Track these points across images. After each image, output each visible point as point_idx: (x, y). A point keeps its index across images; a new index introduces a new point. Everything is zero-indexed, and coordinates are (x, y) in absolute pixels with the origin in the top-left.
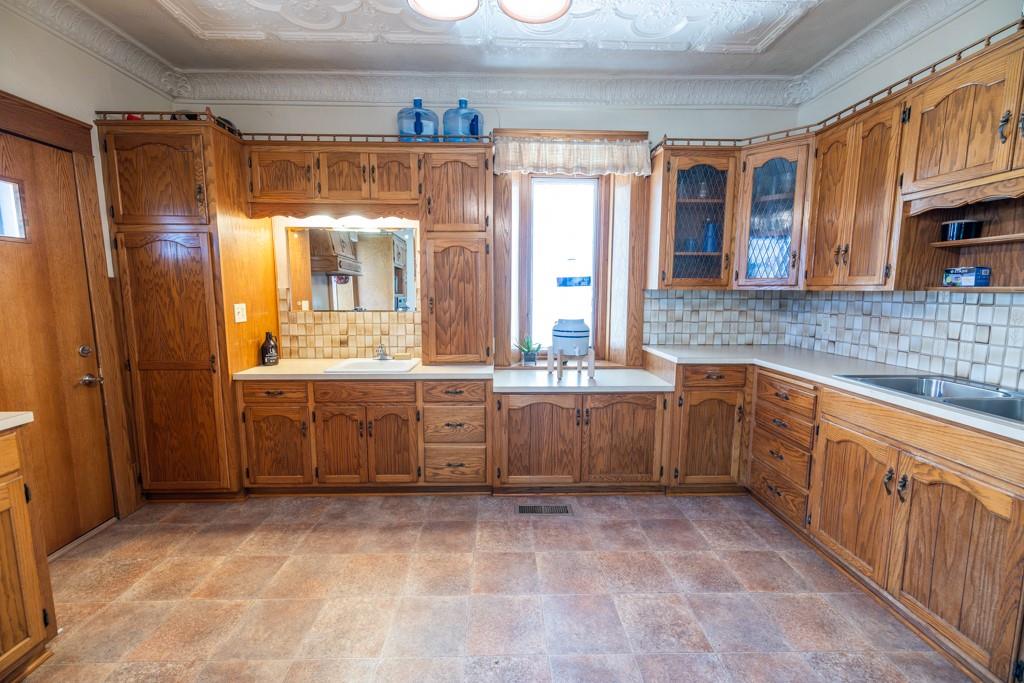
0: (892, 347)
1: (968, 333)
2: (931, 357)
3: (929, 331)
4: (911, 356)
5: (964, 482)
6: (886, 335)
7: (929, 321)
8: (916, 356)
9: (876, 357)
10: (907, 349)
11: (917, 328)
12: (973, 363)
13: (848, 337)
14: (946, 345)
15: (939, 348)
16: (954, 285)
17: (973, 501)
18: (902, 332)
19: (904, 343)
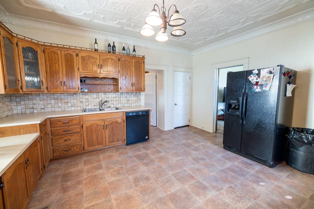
0: (66, 106)
1: (84, 100)
2: (77, 106)
3: (75, 101)
4: (72, 107)
5: (115, 120)
6: (64, 104)
7: (75, 99)
8: (74, 107)
9: (62, 109)
10: (70, 106)
11: (72, 101)
12: (86, 106)
13: (50, 106)
14: (80, 104)
15: (79, 104)
16: (84, 91)
17: (117, 122)
18: (68, 102)
19: (69, 105)
